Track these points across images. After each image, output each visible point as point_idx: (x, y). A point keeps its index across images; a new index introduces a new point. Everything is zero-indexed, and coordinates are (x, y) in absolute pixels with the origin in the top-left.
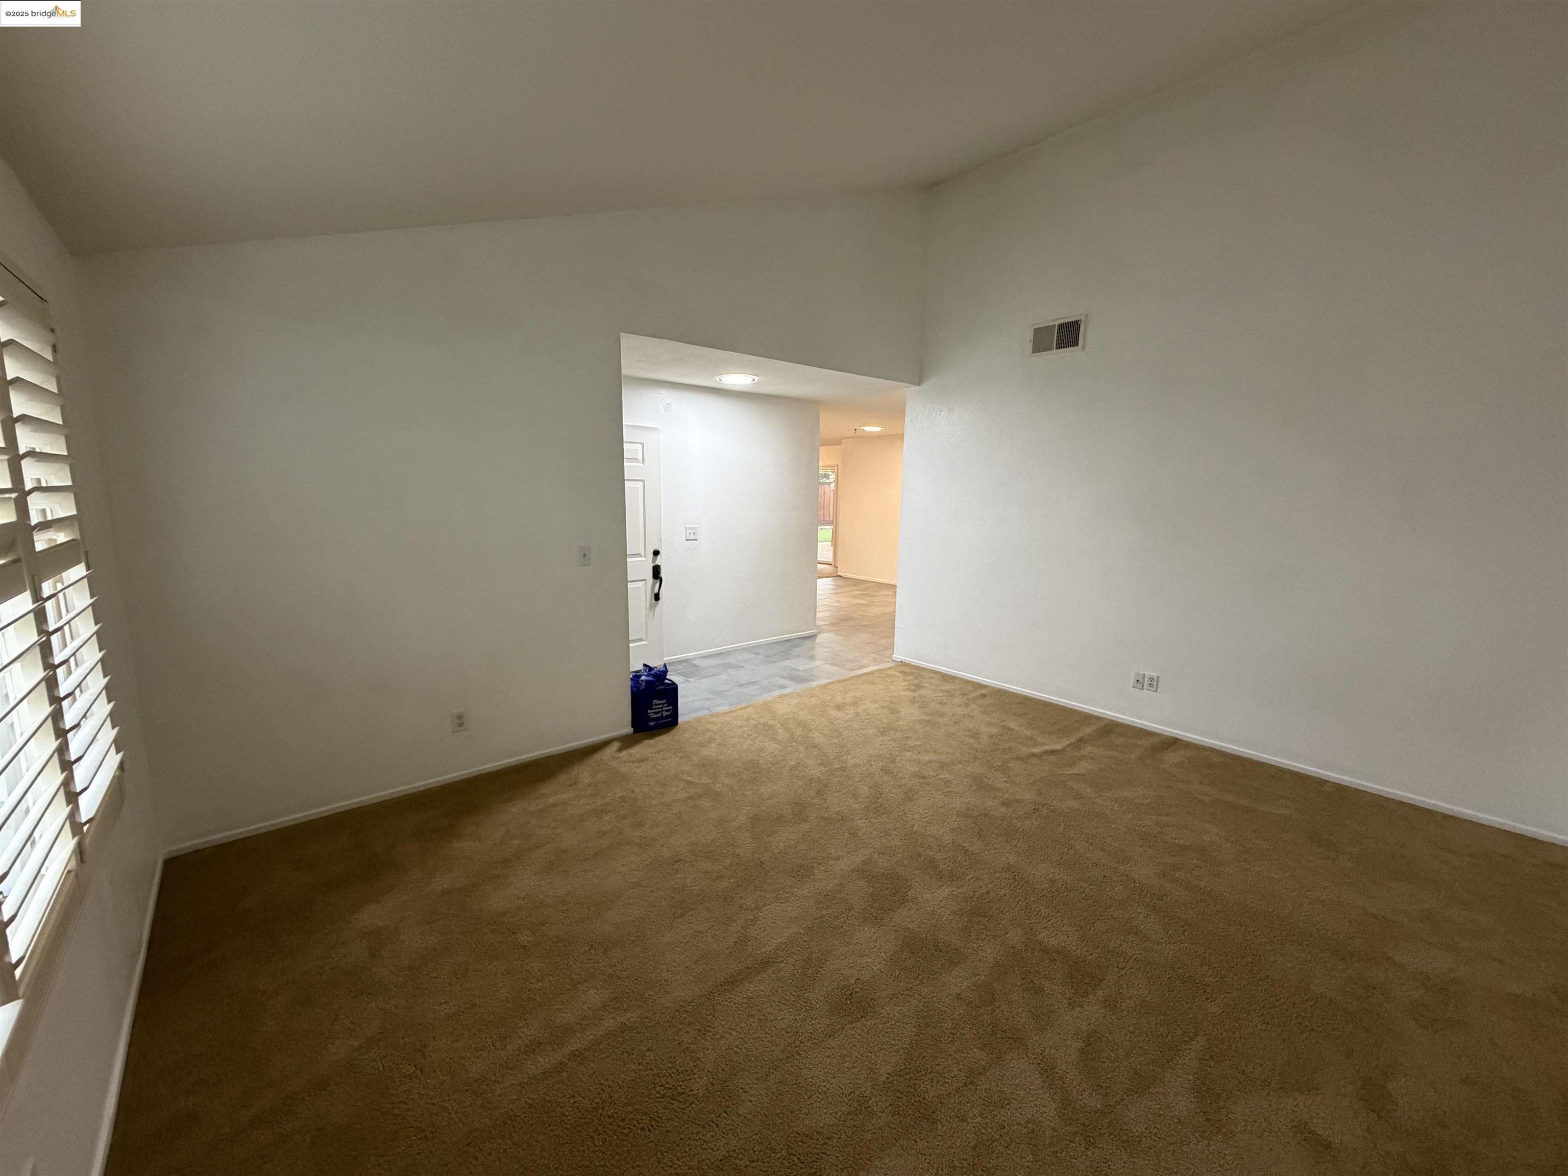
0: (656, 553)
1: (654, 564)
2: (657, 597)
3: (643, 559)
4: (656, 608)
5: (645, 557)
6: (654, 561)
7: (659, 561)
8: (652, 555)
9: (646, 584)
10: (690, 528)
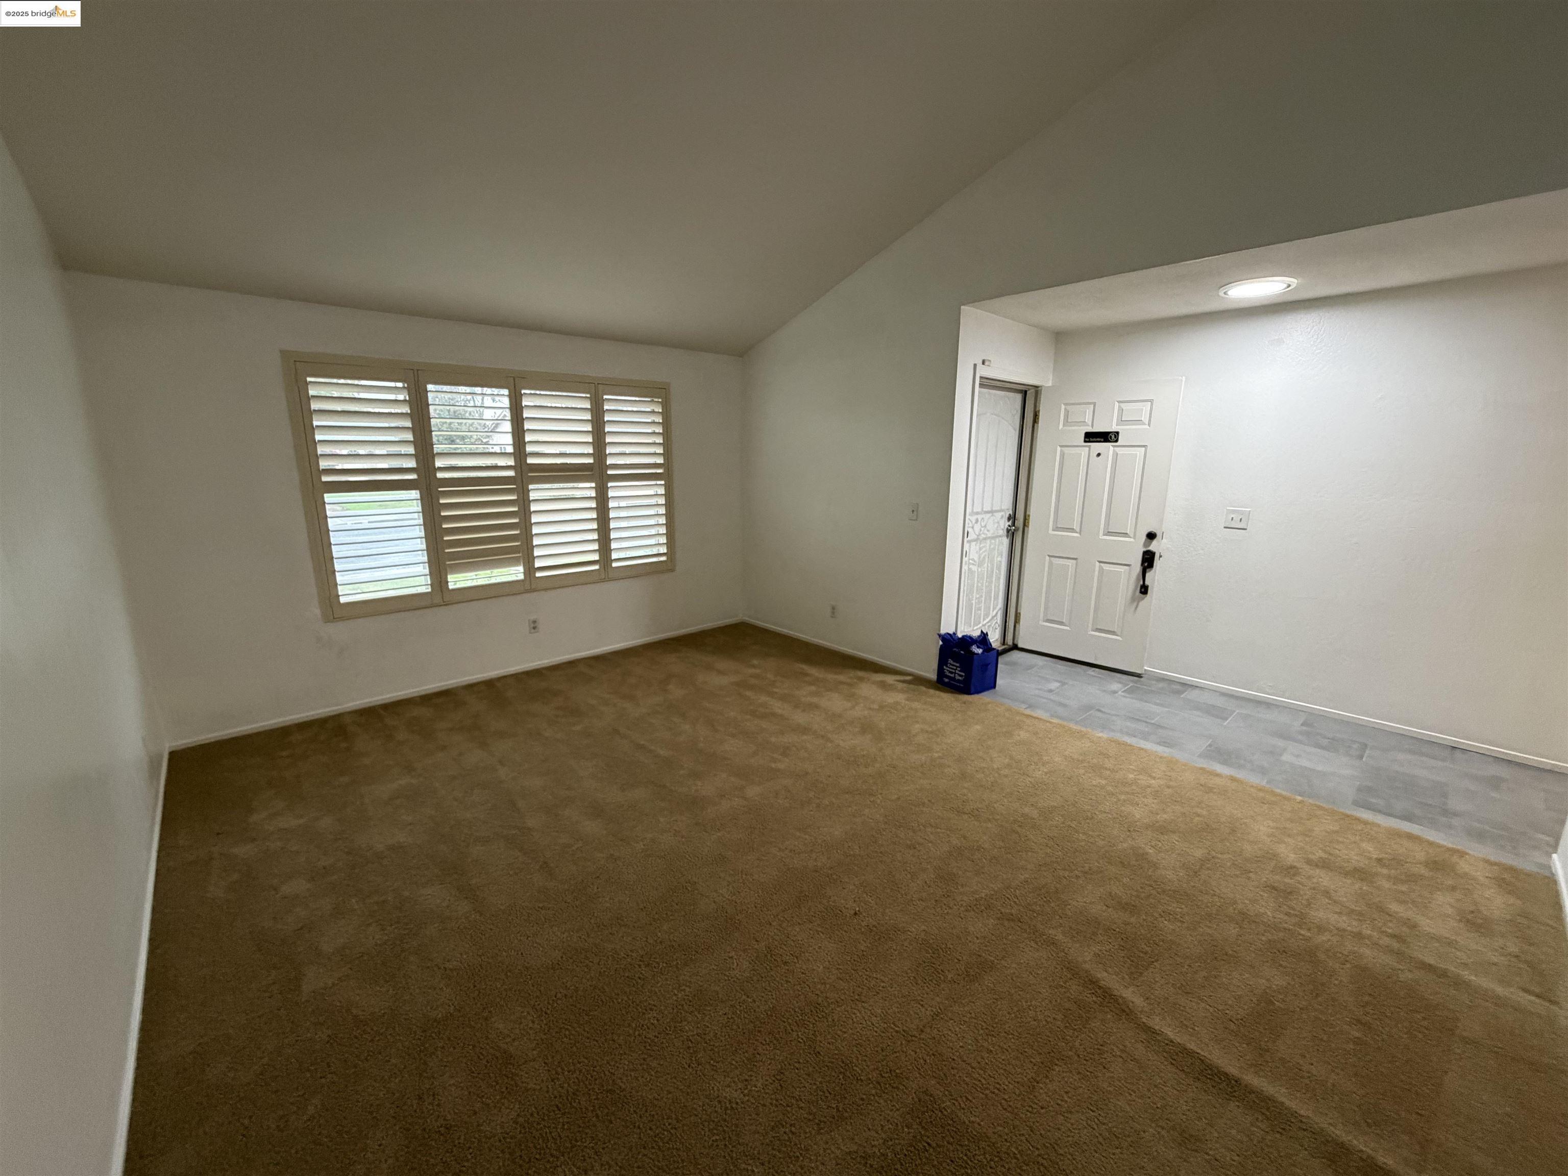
0: (1151, 536)
1: (1145, 549)
2: (1144, 590)
3: (1132, 540)
4: (1141, 603)
5: (1134, 538)
6: (1145, 545)
7: (1154, 546)
8: (1144, 537)
9: (1130, 571)
10: (1234, 512)
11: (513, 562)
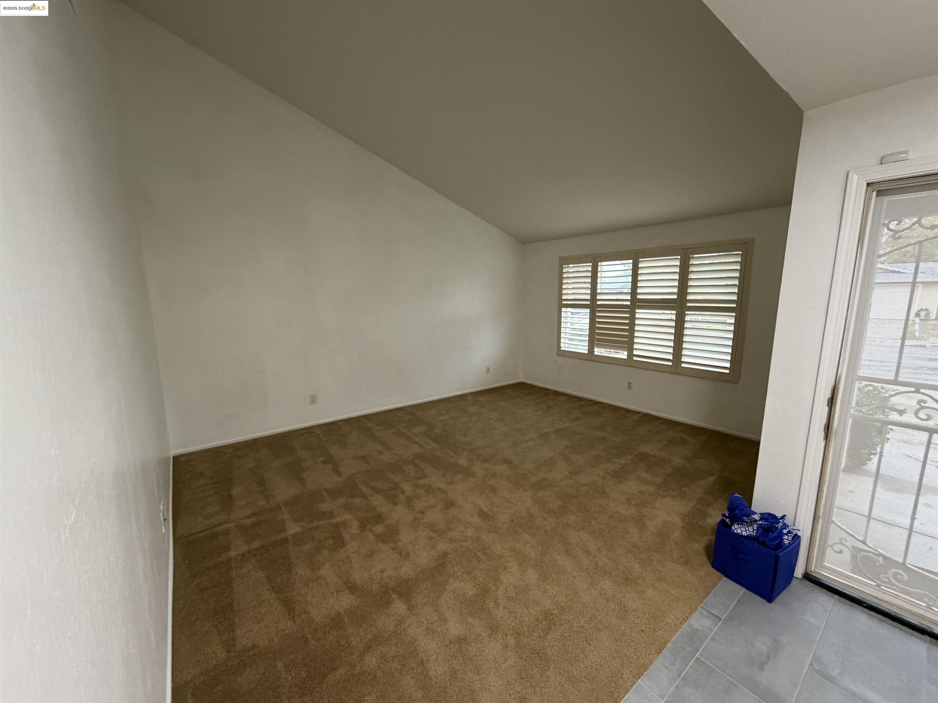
11: (623, 349)
